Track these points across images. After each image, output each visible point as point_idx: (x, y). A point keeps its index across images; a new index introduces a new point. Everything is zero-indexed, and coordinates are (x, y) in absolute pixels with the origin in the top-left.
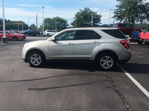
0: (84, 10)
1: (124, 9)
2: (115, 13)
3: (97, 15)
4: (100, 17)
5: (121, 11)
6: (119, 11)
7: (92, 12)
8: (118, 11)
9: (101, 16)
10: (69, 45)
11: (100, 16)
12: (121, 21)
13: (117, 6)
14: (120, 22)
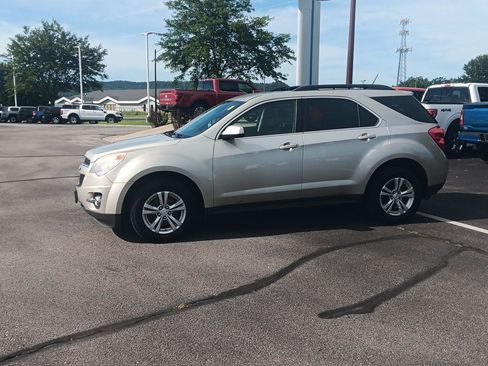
0: (42, 29)
1: (191, 36)
2: (163, 45)
3: (90, 47)
4: (100, 56)
5: (182, 39)
6: (176, 41)
7: (70, 39)
8: (173, 38)
9: (104, 53)
10: (284, 149)
11: (101, 51)
12: (184, 70)
13: (169, 23)
14: (181, 77)
